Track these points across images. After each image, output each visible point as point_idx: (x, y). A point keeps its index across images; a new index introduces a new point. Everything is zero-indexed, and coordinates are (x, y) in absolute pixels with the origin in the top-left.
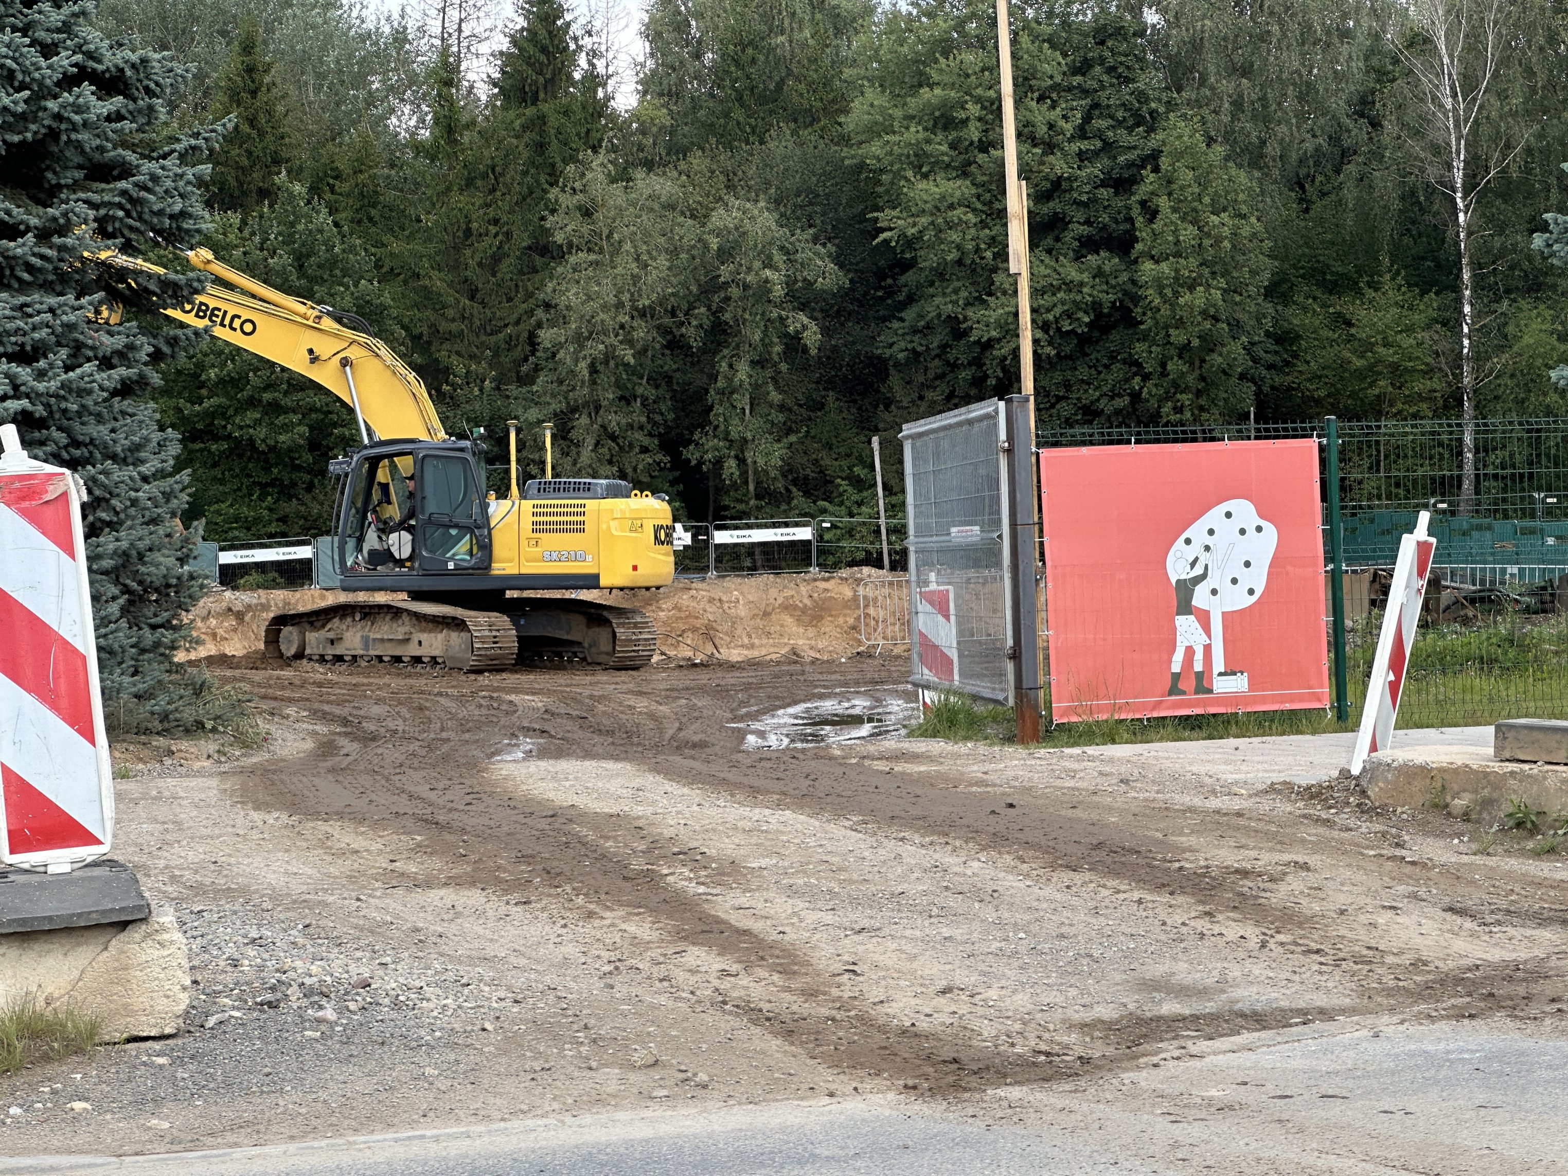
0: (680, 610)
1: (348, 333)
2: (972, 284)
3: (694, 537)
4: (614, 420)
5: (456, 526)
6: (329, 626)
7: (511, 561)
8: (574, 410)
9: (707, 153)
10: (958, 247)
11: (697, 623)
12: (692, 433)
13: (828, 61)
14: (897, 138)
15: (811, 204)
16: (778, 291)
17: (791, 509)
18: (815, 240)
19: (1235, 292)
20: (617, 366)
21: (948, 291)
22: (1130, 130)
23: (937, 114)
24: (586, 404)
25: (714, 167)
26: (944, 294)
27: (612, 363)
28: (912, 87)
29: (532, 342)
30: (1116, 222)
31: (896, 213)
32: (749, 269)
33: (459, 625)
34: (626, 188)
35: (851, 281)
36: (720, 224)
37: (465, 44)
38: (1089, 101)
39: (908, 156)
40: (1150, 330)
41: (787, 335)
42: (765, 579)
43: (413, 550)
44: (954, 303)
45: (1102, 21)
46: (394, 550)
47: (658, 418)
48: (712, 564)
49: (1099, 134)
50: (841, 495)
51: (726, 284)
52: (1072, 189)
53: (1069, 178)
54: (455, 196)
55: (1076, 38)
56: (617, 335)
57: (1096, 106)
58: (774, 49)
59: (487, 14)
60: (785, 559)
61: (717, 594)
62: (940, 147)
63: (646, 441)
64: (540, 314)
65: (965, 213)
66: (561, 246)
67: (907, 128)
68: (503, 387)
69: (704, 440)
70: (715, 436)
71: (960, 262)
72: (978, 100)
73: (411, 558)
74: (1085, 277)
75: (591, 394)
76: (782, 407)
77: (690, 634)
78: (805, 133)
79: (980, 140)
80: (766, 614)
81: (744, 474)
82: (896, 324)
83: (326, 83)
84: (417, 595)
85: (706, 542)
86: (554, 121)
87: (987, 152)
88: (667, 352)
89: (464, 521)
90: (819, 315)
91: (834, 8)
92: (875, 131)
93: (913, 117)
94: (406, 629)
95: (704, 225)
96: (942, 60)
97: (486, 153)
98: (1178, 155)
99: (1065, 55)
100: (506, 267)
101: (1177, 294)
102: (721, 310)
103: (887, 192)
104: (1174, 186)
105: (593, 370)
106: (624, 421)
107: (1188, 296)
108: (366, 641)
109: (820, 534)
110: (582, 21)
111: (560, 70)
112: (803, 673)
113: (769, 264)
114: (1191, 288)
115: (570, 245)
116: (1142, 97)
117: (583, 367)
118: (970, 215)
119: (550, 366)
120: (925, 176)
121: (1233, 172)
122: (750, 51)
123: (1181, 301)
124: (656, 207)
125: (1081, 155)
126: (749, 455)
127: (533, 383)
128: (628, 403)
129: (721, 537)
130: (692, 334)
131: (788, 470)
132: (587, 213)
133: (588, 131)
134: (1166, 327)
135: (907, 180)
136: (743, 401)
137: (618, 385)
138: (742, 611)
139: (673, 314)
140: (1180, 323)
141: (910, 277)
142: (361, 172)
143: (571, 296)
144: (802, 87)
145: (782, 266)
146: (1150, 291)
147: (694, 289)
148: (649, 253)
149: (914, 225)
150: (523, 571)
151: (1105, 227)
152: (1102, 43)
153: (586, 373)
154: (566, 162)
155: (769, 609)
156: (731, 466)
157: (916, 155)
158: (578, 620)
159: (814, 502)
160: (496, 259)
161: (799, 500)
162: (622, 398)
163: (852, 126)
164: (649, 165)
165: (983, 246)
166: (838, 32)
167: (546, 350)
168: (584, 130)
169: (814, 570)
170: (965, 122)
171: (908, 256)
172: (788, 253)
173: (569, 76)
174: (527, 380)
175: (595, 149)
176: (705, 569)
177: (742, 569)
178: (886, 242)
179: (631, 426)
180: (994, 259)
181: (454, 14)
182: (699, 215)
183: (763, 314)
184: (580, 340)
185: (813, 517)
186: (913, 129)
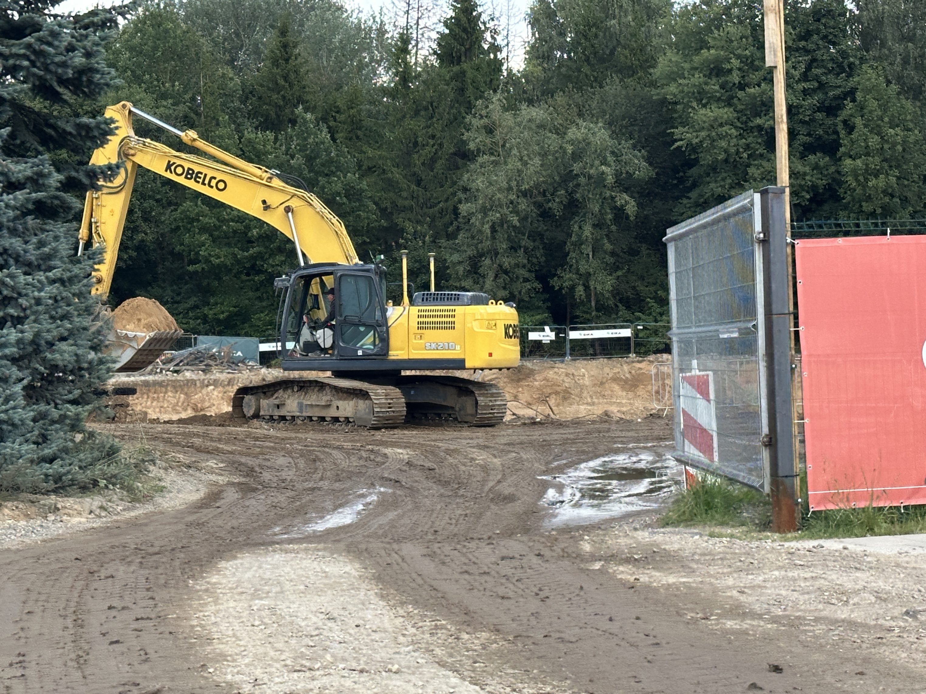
0: (548, 380)
1: (291, 189)
2: (735, 175)
3: (557, 335)
4: (507, 262)
5: (364, 325)
6: (276, 395)
7: (402, 349)
8: (481, 255)
9: (567, 93)
10: (726, 151)
11: (558, 389)
12: (556, 270)
13: (643, 36)
14: (686, 82)
15: (632, 125)
16: (610, 179)
17: (618, 318)
18: (634, 147)
19: (905, 178)
20: (508, 227)
21: (720, 178)
22: (838, 74)
23: (712, 66)
24: (489, 252)
25: (571, 102)
26: (716, 181)
27: (505, 226)
28: (696, 50)
29: (456, 212)
30: (828, 135)
31: (686, 129)
32: (592, 166)
33: (363, 395)
34: (515, 115)
35: (657, 174)
36: (573, 137)
37: (420, 32)
38: (810, 57)
39: (694, 93)
40: (849, 203)
41: (615, 208)
42: (602, 361)
43: (334, 342)
44: (723, 187)
45: (819, 7)
46: (320, 342)
47: (535, 260)
48: (568, 352)
49: (817, 78)
50: (650, 308)
51: (577, 175)
52: (799, 113)
53: (796, 107)
54: (407, 121)
55: (801, 17)
56: (508, 207)
57: (814, 60)
58: (609, 28)
59: (434, 14)
60: (614, 349)
61: (571, 370)
62: (714, 86)
63: (527, 275)
64: (460, 195)
65: (730, 129)
66: (473, 152)
67: (693, 76)
68: (437, 241)
69: (563, 274)
70: (570, 271)
71: (726, 161)
72: (738, 57)
73: (332, 347)
74: (807, 169)
75: (492, 245)
76: (613, 254)
77: (554, 396)
78: (628, 81)
79: (740, 82)
80: (602, 383)
81: (588, 296)
82: (685, 201)
83: (333, 56)
84: (338, 374)
85: (565, 338)
86: (470, 74)
87: (744, 90)
88: (540, 219)
89: (370, 322)
90: (636, 195)
91: (647, 3)
92: (672, 77)
93: (696, 69)
94: (328, 398)
95: (563, 138)
96: (716, 32)
97: (428, 95)
98: (868, 91)
99: (794, 28)
100: (439, 165)
101: (867, 180)
102: (574, 192)
103: (680, 117)
104: (865, 111)
105: (493, 229)
106: (513, 262)
107: (874, 181)
108: (300, 405)
109: (636, 333)
110: (489, 12)
111: (475, 43)
112: (609, 430)
113: (604, 163)
114: (876, 176)
115: (479, 150)
116: (844, 54)
117: (487, 228)
118: (733, 130)
119: (467, 227)
120: (704, 106)
121: (904, 102)
122: (594, 30)
123: (870, 184)
124: (533, 127)
125: (805, 92)
126: (592, 283)
127: (456, 238)
128: (516, 251)
129: (574, 335)
130: (555, 206)
131: (616, 293)
132: (490, 130)
133: (491, 80)
134: (860, 201)
135: (694, 109)
136: (588, 250)
137: (509, 239)
138: (587, 381)
139: (544, 194)
140: (869, 198)
141: (694, 171)
142: (352, 108)
143: (480, 183)
144: (627, 52)
145: (612, 164)
146: (849, 178)
147: (557, 178)
148: (528, 155)
149: (697, 137)
150: (411, 357)
151: (820, 137)
152: (819, 20)
153: (488, 231)
154: (476, 99)
155: (604, 380)
156: (580, 291)
157: (699, 93)
158: (451, 392)
159: (633, 313)
160: (433, 160)
161: (623, 312)
162: (512, 248)
163: (658, 74)
164: (530, 102)
165: (741, 150)
166: (649, 18)
167: (464, 217)
168: (488, 80)
169: (632, 355)
170: (730, 71)
171: (693, 157)
172: (617, 156)
173: (480, 46)
174: (451, 236)
175: (495, 91)
176: (563, 355)
177: (587, 355)
178: (679, 147)
179: (517, 265)
180: (748, 158)
181: (414, 14)
182: (560, 132)
183: (601, 194)
184: (484, 211)
185: (632, 322)
186: (697, 76)
